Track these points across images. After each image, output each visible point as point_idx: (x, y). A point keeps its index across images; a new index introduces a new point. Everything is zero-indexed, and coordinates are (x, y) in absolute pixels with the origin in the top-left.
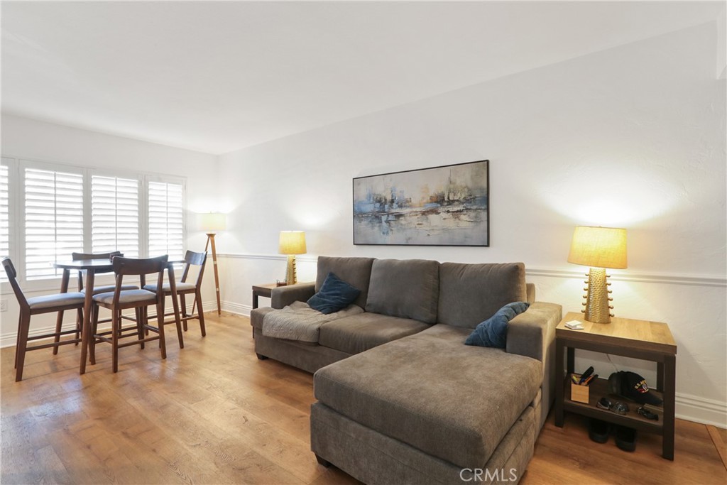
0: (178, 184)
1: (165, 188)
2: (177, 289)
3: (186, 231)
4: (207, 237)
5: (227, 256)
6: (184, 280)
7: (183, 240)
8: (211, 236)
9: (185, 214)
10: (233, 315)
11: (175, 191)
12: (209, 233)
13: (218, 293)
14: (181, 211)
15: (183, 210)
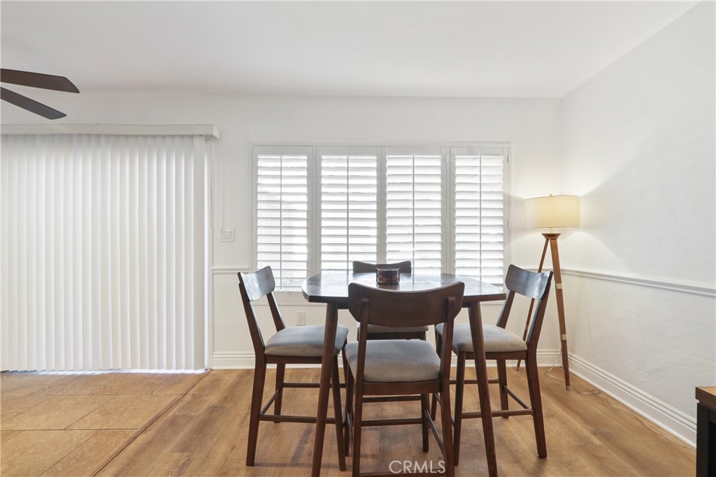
0: (499, 155)
1: (477, 163)
2: (486, 349)
3: (509, 231)
4: (544, 240)
5: (581, 274)
6: (502, 323)
7: (503, 243)
8: (551, 237)
9: (508, 201)
10: (595, 393)
11: (493, 166)
12: (548, 232)
13: (564, 343)
14: (502, 198)
15: (504, 195)
